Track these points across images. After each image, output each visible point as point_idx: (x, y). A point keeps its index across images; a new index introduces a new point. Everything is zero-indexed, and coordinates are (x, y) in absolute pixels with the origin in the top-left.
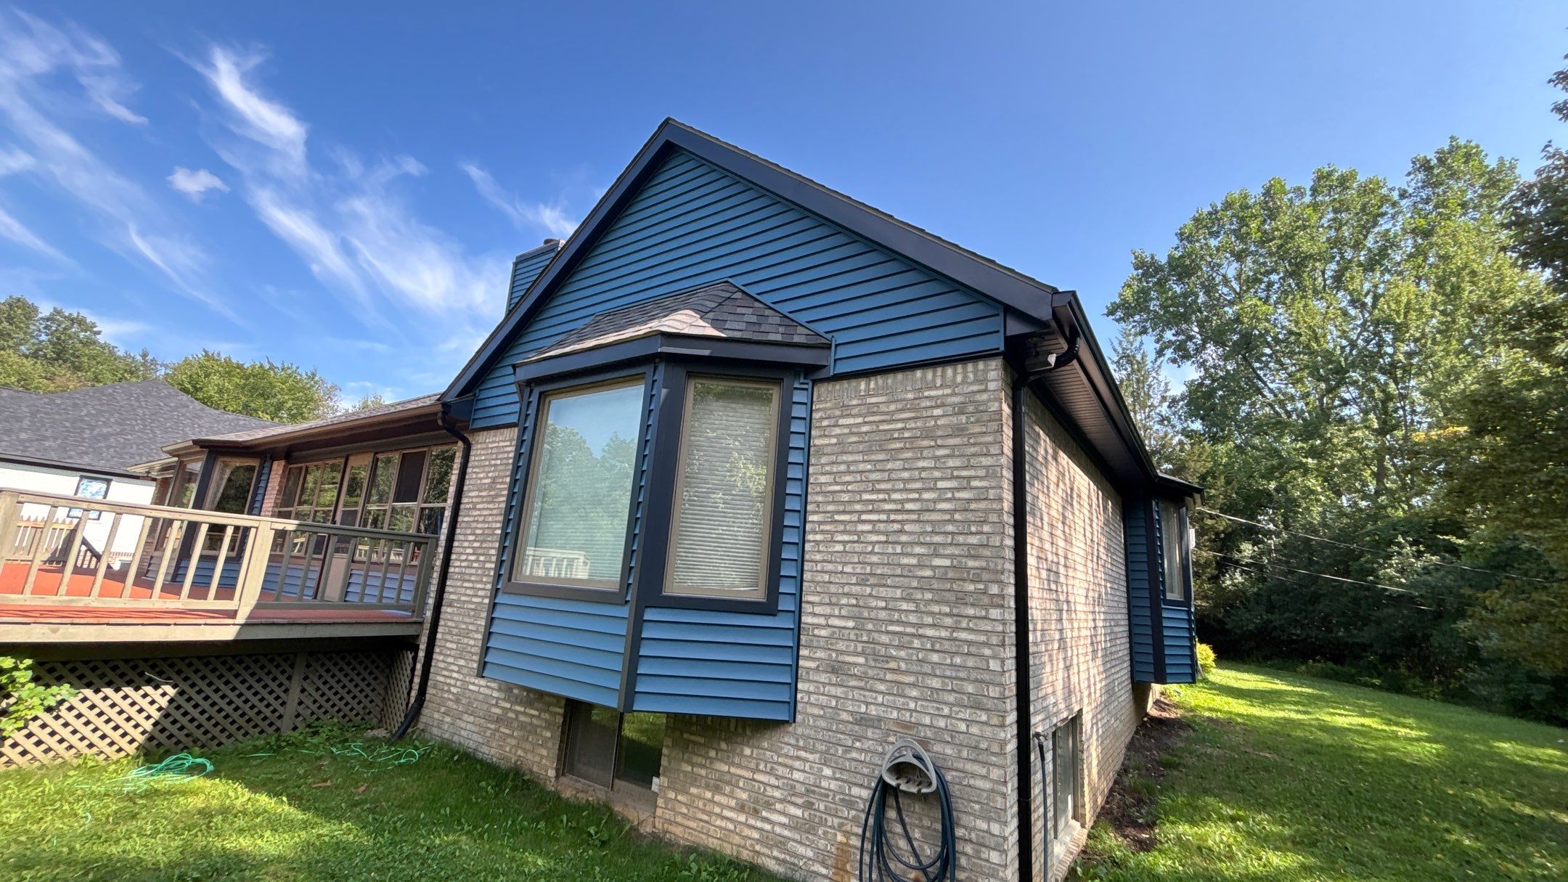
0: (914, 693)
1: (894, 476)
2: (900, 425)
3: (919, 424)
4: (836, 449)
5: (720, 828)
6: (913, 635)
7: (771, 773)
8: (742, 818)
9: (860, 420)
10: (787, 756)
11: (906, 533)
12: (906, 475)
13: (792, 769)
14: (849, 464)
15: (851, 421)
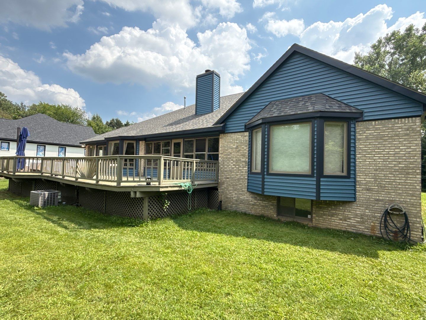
0: (394, 194)
1: (385, 145)
2: (387, 133)
3: (394, 133)
4: (365, 139)
5: (334, 224)
6: (393, 182)
7: (349, 212)
8: (341, 222)
9: (373, 132)
10: (354, 208)
11: (390, 159)
12: (390, 145)
13: (356, 211)
14: (370, 143)
15: (370, 132)
